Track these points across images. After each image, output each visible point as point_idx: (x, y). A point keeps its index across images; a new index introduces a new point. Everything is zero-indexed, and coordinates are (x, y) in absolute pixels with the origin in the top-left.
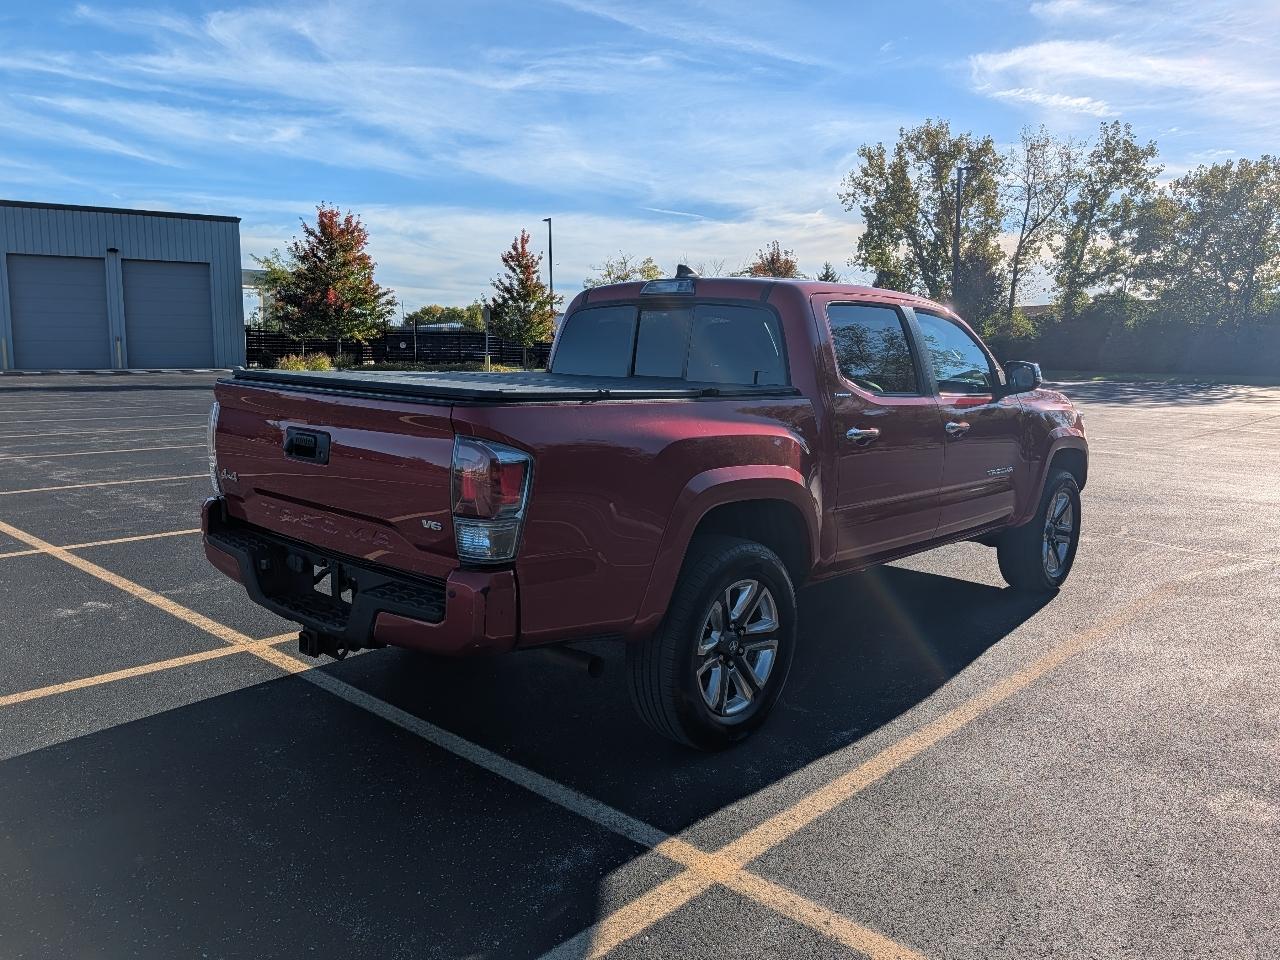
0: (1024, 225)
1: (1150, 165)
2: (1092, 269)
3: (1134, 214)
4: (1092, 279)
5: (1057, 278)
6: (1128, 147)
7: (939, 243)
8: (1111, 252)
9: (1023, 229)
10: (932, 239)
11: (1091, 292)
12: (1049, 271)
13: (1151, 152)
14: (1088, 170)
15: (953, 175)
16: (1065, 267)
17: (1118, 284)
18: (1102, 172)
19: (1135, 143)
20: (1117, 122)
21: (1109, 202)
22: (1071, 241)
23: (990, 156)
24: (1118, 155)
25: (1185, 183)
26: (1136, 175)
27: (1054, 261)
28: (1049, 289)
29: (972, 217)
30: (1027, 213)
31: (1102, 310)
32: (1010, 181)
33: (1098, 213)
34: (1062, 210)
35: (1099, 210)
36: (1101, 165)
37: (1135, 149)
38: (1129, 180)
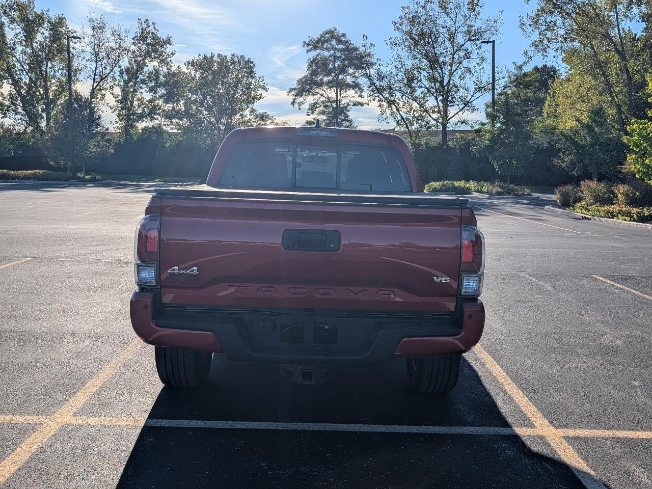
0: (94, 79)
1: (169, 49)
2: (140, 111)
3: (162, 79)
4: (141, 117)
5: (119, 116)
6: (155, 37)
7: (32, 85)
8: (151, 101)
9: (94, 81)
10: (27, 81)
11: (141, 125)
12: (113, 110)
13: (169, 42)
14: (133, 48)
15: (39, 38)
16: (122, 109)
17: (157, 122)
18: (140, 49)
19: (159, 35)
20: (147, 20)
21: (146, 69)
22: (125, 93)
23: (64, 28)
24: (149, 40)
25: (192, 64)
26: (160, 55)
27: (115, 104)
28: (114, 122)
29: (55, 69)
30: (95, 71)
31: (149, 136)
32: (82, 48)
33: (140, 76)
34: (120, 71)
35: (141, 74)
36: (140, 45)
37: (158, 38)
38: (157, 57)
